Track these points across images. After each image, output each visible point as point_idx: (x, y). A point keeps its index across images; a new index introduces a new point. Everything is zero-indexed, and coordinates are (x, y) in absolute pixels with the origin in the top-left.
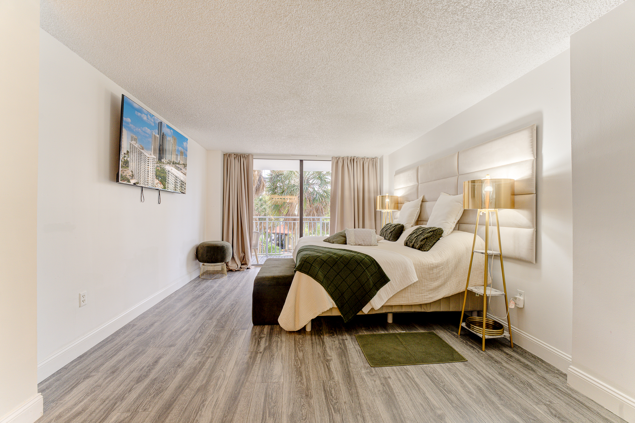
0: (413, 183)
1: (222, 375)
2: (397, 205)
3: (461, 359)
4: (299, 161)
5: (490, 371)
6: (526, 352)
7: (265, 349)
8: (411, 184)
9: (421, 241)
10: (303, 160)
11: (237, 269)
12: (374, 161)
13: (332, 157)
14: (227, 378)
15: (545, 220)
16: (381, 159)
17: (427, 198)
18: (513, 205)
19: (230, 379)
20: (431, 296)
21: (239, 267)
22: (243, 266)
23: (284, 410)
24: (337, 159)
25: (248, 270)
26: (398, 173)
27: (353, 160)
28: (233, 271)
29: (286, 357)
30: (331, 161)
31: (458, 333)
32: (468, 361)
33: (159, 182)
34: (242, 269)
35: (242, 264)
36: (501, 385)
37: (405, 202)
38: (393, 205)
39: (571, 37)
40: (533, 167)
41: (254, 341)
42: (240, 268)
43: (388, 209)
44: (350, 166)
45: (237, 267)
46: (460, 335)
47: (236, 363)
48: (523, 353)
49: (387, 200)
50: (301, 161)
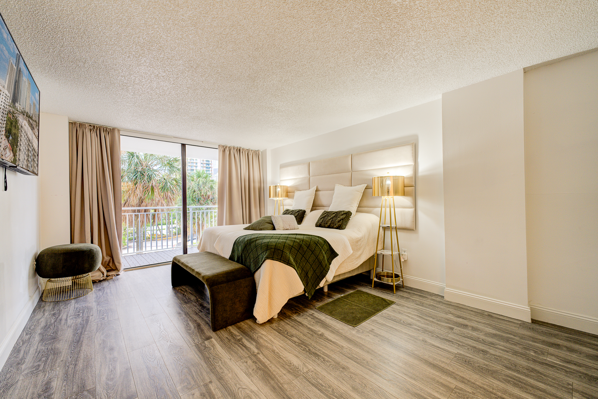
0: (304, 175)
1: (248, 392)
2: (288, 193)
3: (392, 303)
4: (181, 145)
5: (412, 304)
6: (412, 288)
7: (257, 348)
8: (301, 176)
9: (339, 222)
10: (185, 144)
11: (102, 279)
12: (257, 153)
13: (219, 146)
14: (258, 392)
15: (421, 203)
16: (264, 152)
17: (320, 188)
18: (404, 194)
19: (263, 392)
20: (357, 263)
21: (105, 275)
22: (110, 273)
23: (344, 388)
24: (224, 147)
25: (118, 276)
26: (282, 166)
27: (239, 150)
28: (96, 282)
29: (287, 347)
30: (218, 150)
31: (372, 287)
32: (396, 302)
33: (8, 144)
34: (109, 278)
35: (108, 271)
36: (425, 311)
37: (295, 191)
38: (285, 194)
39: (443, 94)
40: (413, 169)
41: (237, 346)
42: (107, 276)
43: (281, 197)
44: (236, 155)
45: (102, 276)
46: (374, 287)
47: (248, 375)
48: (411, 289)
49: (279, 189)
50: (183, 145)
